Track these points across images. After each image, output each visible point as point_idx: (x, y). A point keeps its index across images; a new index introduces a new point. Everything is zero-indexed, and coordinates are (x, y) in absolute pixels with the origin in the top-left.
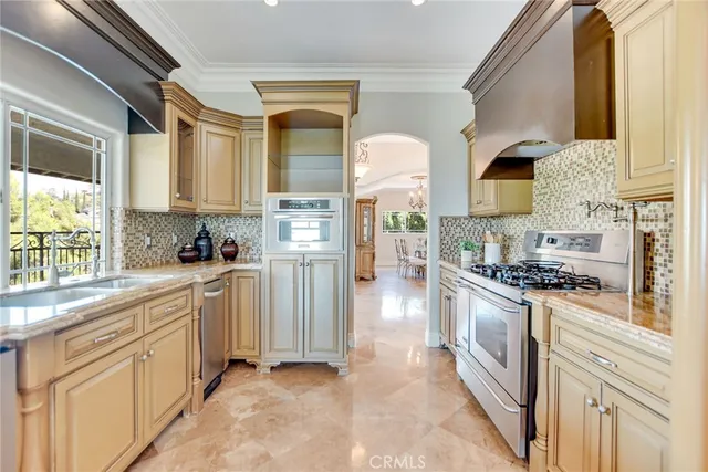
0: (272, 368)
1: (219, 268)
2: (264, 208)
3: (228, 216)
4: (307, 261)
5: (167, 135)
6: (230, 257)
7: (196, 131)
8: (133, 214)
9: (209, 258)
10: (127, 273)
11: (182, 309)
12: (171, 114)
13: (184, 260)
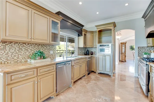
0: (98, 73)
1: (90, 56)
2: (97, 46)
3: (91, 48)
4: (105, 55)
5: (83, 36)
6: (92, 54)
7: (87, 35)
8: (79, 48)
9: (89, 54)
10: (78, 56)
11: (85, 61)
12: (83, 33)
13: (85, 55)
